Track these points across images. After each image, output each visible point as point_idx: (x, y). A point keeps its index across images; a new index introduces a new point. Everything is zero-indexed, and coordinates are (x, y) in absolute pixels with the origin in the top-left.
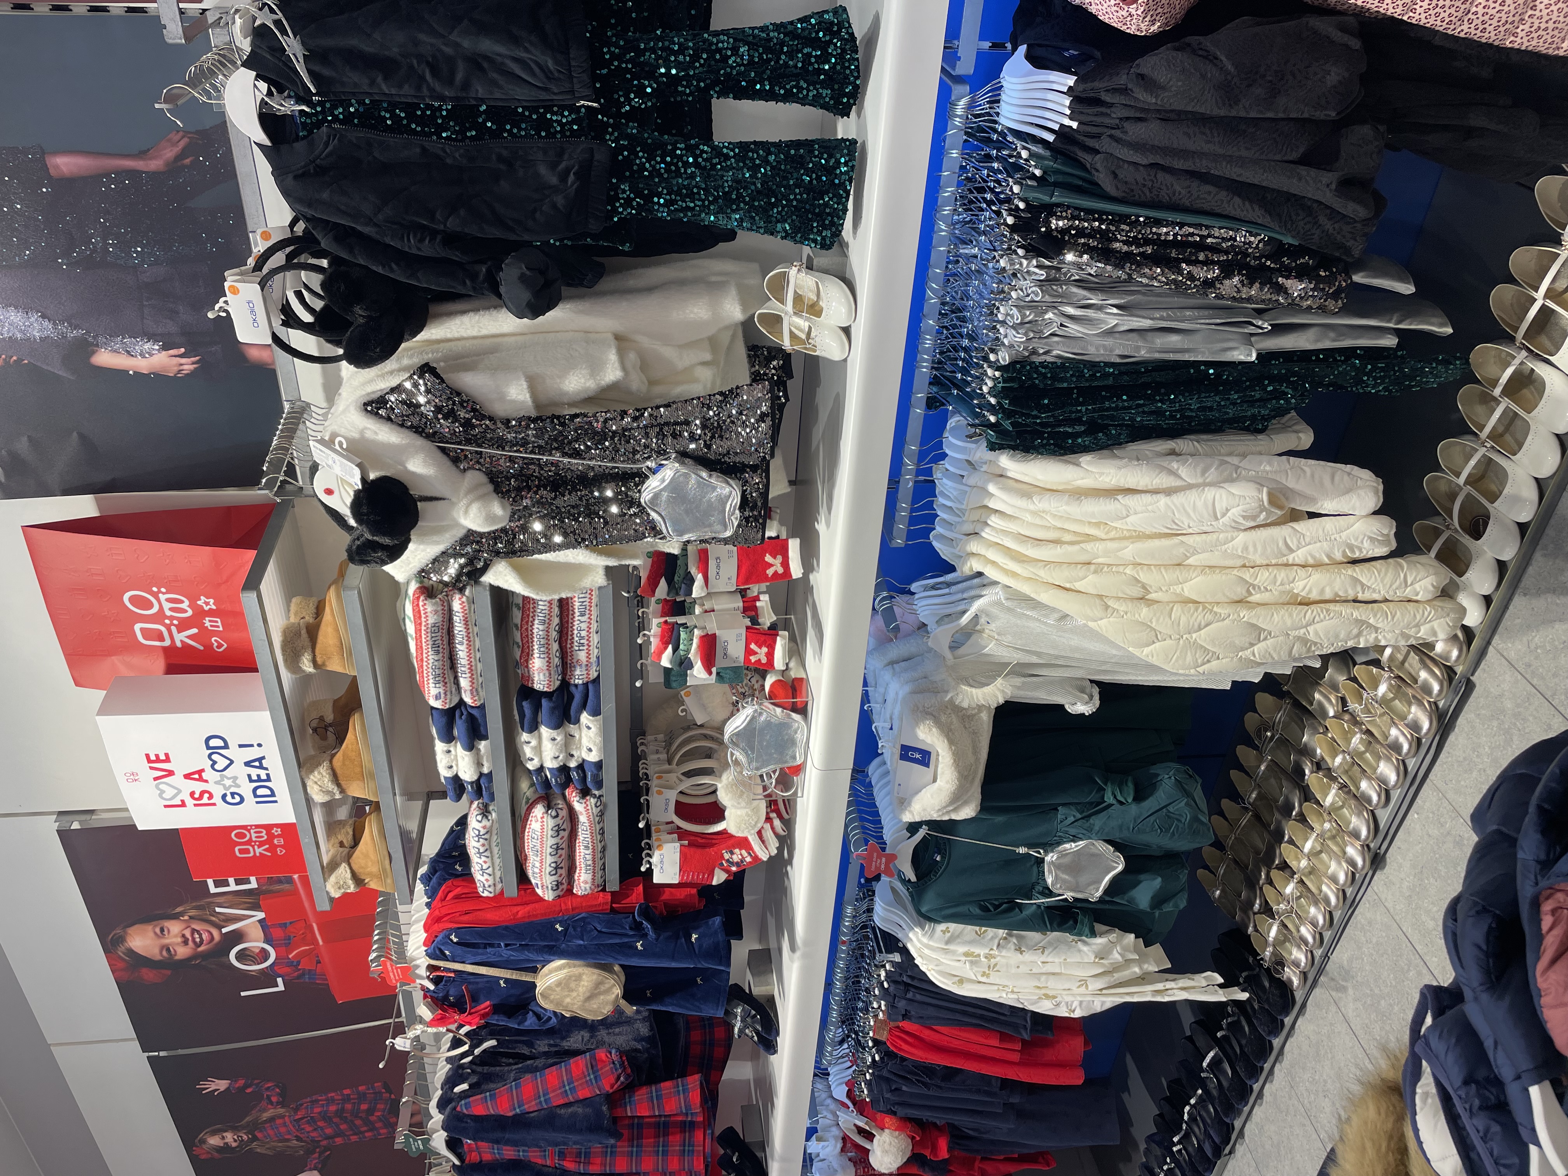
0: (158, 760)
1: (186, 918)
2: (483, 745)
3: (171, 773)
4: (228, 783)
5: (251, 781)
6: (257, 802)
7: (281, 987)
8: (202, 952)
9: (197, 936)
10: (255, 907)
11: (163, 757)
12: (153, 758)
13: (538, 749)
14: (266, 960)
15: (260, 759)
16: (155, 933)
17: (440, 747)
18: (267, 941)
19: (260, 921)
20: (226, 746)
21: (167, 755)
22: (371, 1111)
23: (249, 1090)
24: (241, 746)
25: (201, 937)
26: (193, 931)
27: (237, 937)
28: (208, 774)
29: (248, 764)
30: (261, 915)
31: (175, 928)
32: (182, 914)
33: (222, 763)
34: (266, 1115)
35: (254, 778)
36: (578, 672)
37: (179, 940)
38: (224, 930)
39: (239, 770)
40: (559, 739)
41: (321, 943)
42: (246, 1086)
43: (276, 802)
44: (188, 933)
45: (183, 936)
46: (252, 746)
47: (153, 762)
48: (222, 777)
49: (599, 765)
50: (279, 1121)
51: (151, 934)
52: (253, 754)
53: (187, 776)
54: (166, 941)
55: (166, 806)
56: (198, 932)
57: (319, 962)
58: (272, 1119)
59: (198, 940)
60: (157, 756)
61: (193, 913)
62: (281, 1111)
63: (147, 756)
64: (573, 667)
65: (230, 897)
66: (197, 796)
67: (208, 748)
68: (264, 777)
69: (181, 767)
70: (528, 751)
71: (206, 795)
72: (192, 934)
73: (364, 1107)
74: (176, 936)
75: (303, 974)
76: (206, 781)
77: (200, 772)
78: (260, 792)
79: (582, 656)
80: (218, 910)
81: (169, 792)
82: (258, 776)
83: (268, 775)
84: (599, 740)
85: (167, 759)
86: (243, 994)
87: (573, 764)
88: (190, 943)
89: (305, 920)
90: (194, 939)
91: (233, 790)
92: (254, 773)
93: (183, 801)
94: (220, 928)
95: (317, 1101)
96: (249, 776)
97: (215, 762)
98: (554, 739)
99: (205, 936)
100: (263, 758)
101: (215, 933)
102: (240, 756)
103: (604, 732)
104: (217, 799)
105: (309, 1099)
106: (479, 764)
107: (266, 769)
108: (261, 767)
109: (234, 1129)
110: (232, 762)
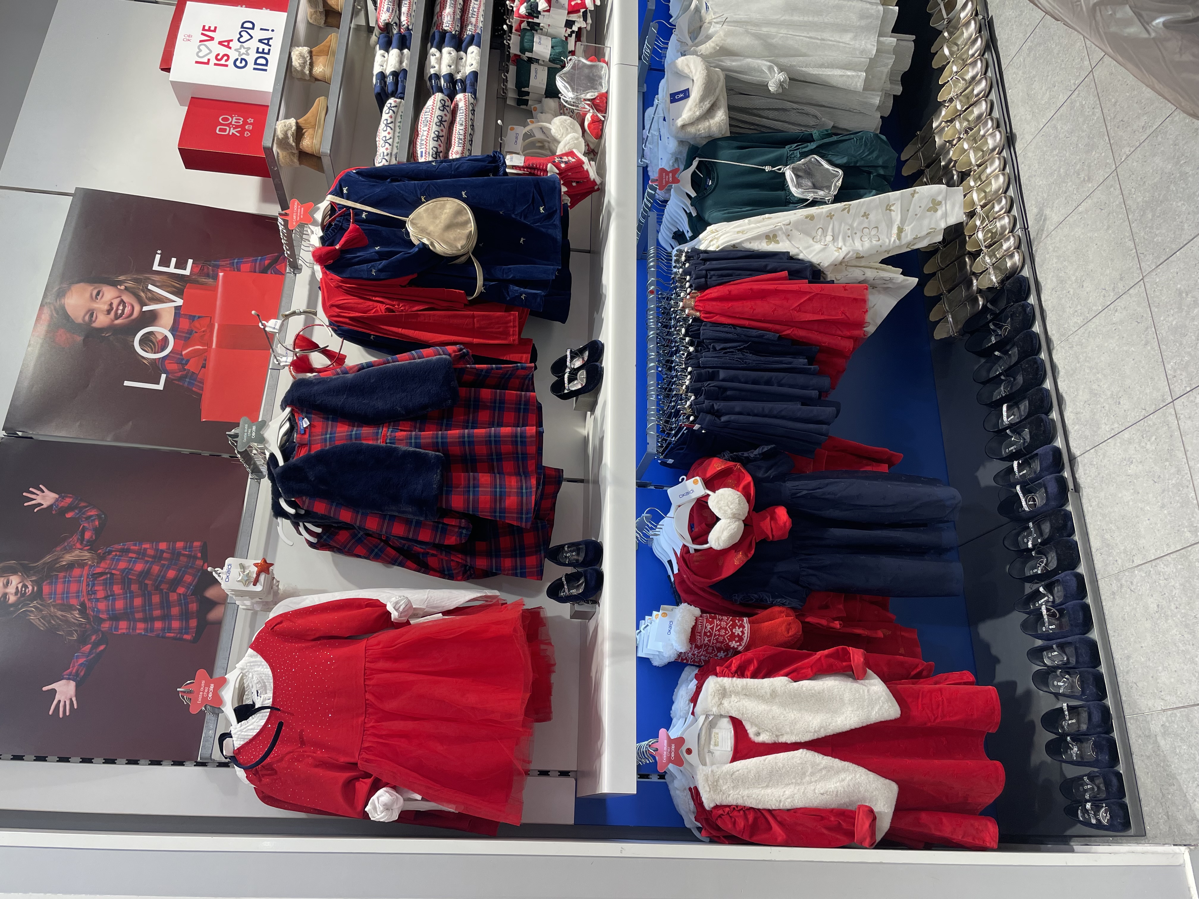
0: (209, 30)
1: (123, 287)
2: (406, 51)
3: (212, 39)
4: (243, 51)
5: (258, 52)
6: (254, 69)
7: (160, 387)
8: (117, 325)
9: (121, 308)
10: (178, 293)
11: (212, 28)
12: (207, 28)
13: (440, 60)
14: (163, 349)
15: (268, 39)
16: (91, 295)
17: (379, 52)
18: (173, 330)
19: (177, 308)
20: (253, 28)
21: (216, 28)
22: (175, 583)
23: (69, 515)
24: (261, 29)
25: (123, 310)
26: (122, 302)
27: (151, 318)
28: (235, 44)
29: (260, 41)
30: (179, 302)
31: (109, 294)
32: (120, 283)
33: (246, 36)
34: (68, 558)
35: (260, 50)
36: (470, 27)
37: (106, 307)
38: (145, 309)
39: (254, 44)
40: (453, 54)
41: (214, 346)
42: (70, 508)
43: (266, 70)
44: (115, 303)
45: (111, 304)
46: (268, 30)
47: (206, 30)
48: (241, 46)
49: (475, 74)
50: (77, 572)
51: (88, 295)
52: (265, 35)
53: (220, 43)
54: (95, 305)
55: (197, 62)
56: (124, 303)
57: (204, 366)
58: (71, 566)
59: (120, 312)
60: (210, 27)
61: (130, 284)
62: (86, 555)
63: (204, 26)
64: (467, 25)
65: (164, 277)
66: (219, 57)
67: (242, 27)
68: (266, 51)
69: (218, 36)
70: (433, 60)
71: (226, 58)
72: (119, 305)
73: (171, 574)
74: (105, 303)
75: (185, 376)
76: (230, 48)
77: (229, 41)
78: (259, 61)
79: (473, 20)
80: (150, 287)
81: (205, 51)
82: (263, 49)
83: (269, 50)
84: (478, 58)
85: (214, 31)
86: (127, 383)
87: (459, 77)
88: (113, 313)
89: (211, 318)
90: (117, 309)
91: (244, 57)
92: (262, 46)
93: (209, 60)
94: (143, 304)
95: (128, 551)
96: (258, 48)
97: (241, 36)
98: (450, 53)
99: (127, 310)
100: (271, 38)
101: (137, 309)
102: (257, 34)
103: (482, 56)
104: (230, 63)
105: (120, 546)
106: (401, 62)
107: (270, 46)
108: (268, 44)
109: (25, 571)
110: (252, 37)
